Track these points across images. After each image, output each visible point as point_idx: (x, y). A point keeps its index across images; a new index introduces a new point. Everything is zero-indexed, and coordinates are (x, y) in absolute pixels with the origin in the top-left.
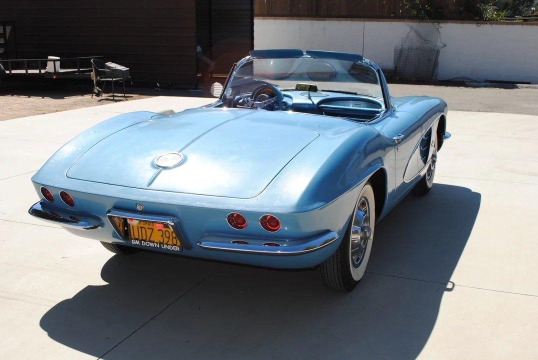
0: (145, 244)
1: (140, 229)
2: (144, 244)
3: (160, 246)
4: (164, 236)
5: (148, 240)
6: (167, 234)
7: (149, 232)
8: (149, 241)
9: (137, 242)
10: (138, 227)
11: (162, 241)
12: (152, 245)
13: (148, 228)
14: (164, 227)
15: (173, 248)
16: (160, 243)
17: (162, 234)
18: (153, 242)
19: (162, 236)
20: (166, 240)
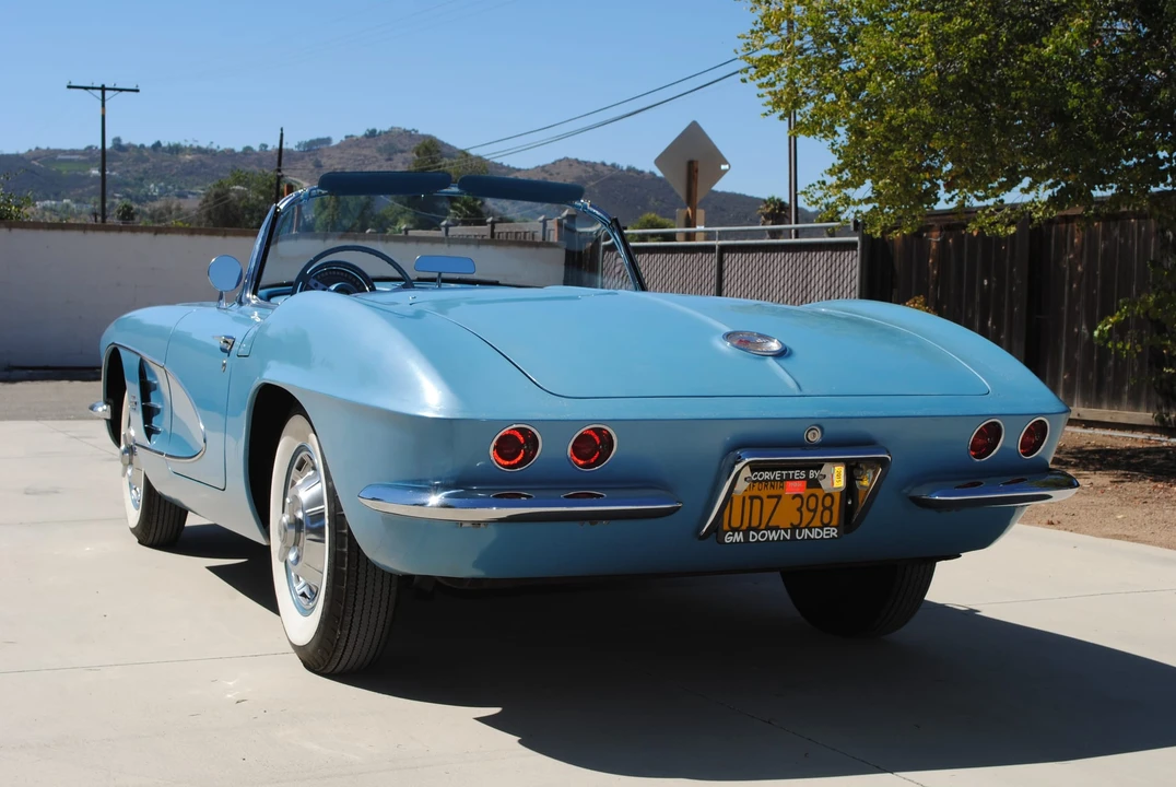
0: (758, 537)
1: (748, 501)
2: (754, 537)
3: (793, 534)
4: (804, 509)
5: (763, 526)
6: (812, 502)
7: (769, 504)
8: (766, 529)
9: (739, 537)
10: (744, 498)
11: (796, 522)
12: (773, 536)
13: (769, 497)
14: (808, 487)
15: (824, 534)
16: (794, 528)
17: (799, 505)
18: (777, 528)
19: (799, 510)
20: (807, 516)
